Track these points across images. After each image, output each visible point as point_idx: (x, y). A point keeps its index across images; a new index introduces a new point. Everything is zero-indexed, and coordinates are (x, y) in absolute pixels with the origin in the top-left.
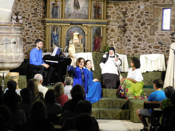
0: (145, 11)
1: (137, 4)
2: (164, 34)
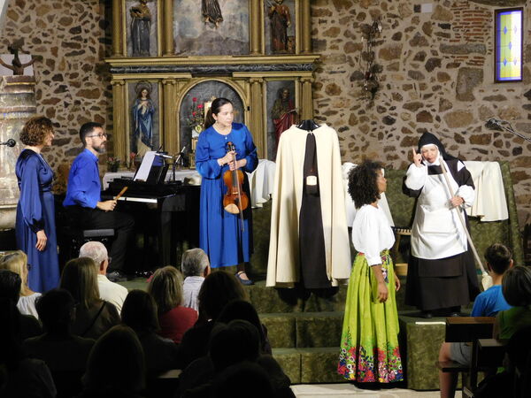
2: (505, 93)
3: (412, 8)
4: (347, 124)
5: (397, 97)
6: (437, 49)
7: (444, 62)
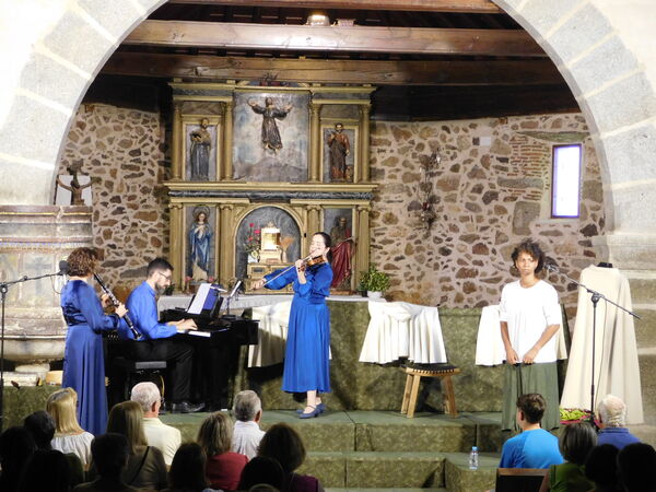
0: (496, 155)
1: (471, 131)
2: (561, 229)
3: (471, 140)
4: (403, 254)
5: (454, 229)
6: (495, 182)
7: (502, 196)
